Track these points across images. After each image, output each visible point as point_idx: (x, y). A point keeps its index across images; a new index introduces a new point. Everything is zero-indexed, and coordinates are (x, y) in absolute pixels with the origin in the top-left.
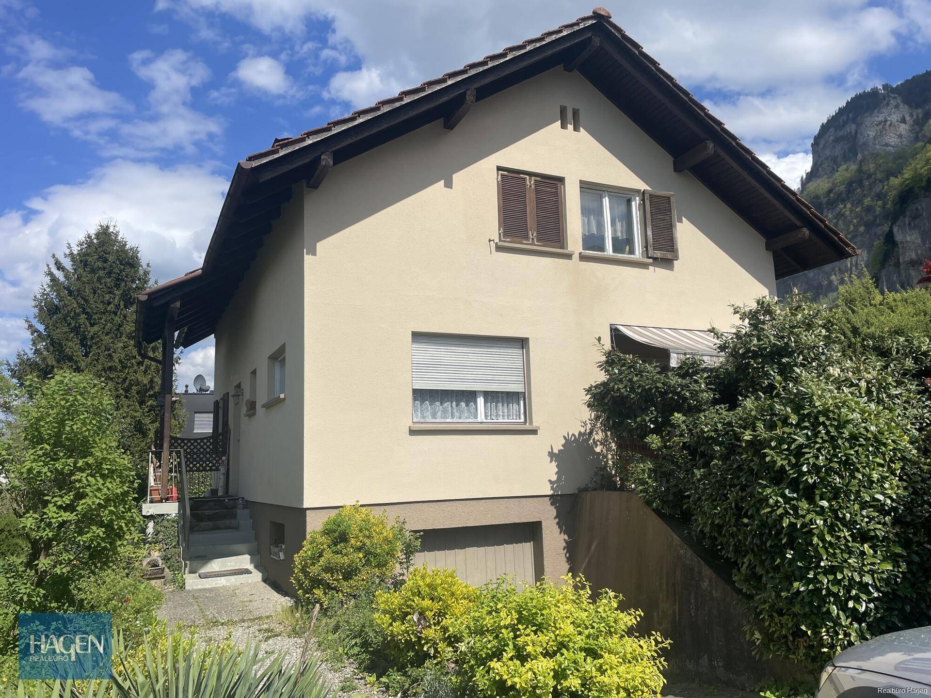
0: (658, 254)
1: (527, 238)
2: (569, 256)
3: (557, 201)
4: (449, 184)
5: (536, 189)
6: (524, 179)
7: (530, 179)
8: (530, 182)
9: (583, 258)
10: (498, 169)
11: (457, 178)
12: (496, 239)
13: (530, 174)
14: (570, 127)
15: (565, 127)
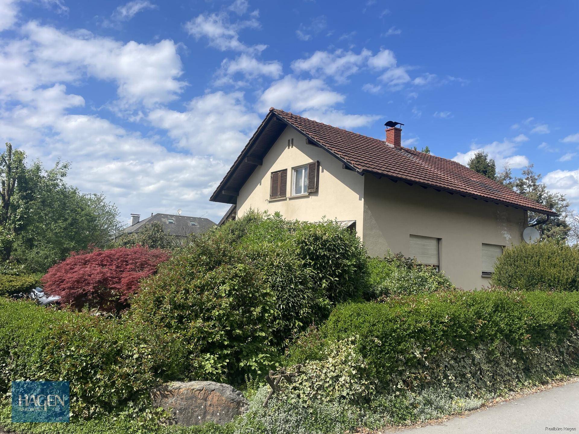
0: (310, 191)
1: (277, 195)
2: (286, 200)
4: (260, 184)
5: (281, 176)
8: (280, 174)
9: (290, 199)
10: (272, 173)
11: (263, 181)
12: (269, 199)
13: (279, 171)
14: (290, 147)
15: (289, 148)
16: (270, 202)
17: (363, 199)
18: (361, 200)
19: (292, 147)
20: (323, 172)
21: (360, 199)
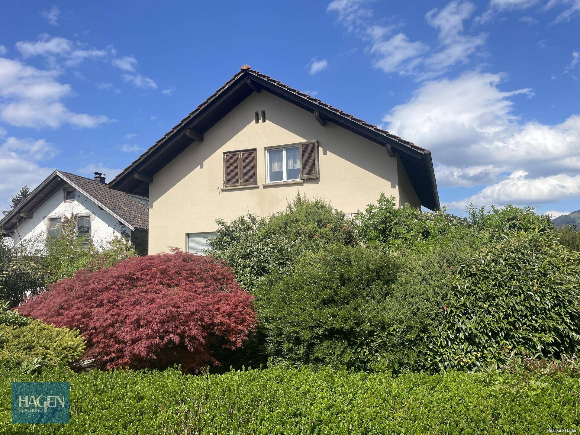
0: (306, 177)
1: (238, 182)
2: (258, 188)
3: (254, 161)
4: (202, 167)
5: (243, 157)
6: (237, 154)
7: (240, 154)
8: (240, 155)
9: (265, 187)
10: (224, 153)
11: (206, 163)
12: (222, 187)
13: (240, 151)
14: (260, 121)
15: (257, 122)
16: (223, 191)
17: (397, 187)
18: (395, 187)
19: (264, 121)
20: (325, 153)
21: (393, 186)
